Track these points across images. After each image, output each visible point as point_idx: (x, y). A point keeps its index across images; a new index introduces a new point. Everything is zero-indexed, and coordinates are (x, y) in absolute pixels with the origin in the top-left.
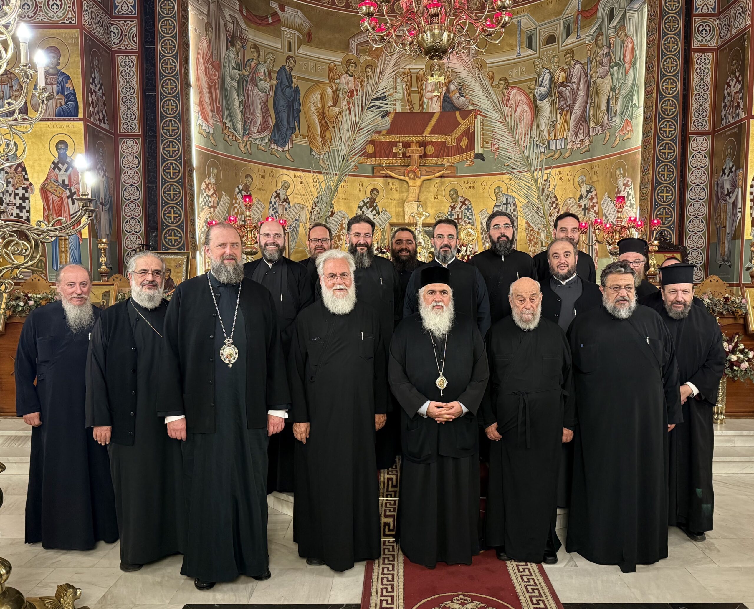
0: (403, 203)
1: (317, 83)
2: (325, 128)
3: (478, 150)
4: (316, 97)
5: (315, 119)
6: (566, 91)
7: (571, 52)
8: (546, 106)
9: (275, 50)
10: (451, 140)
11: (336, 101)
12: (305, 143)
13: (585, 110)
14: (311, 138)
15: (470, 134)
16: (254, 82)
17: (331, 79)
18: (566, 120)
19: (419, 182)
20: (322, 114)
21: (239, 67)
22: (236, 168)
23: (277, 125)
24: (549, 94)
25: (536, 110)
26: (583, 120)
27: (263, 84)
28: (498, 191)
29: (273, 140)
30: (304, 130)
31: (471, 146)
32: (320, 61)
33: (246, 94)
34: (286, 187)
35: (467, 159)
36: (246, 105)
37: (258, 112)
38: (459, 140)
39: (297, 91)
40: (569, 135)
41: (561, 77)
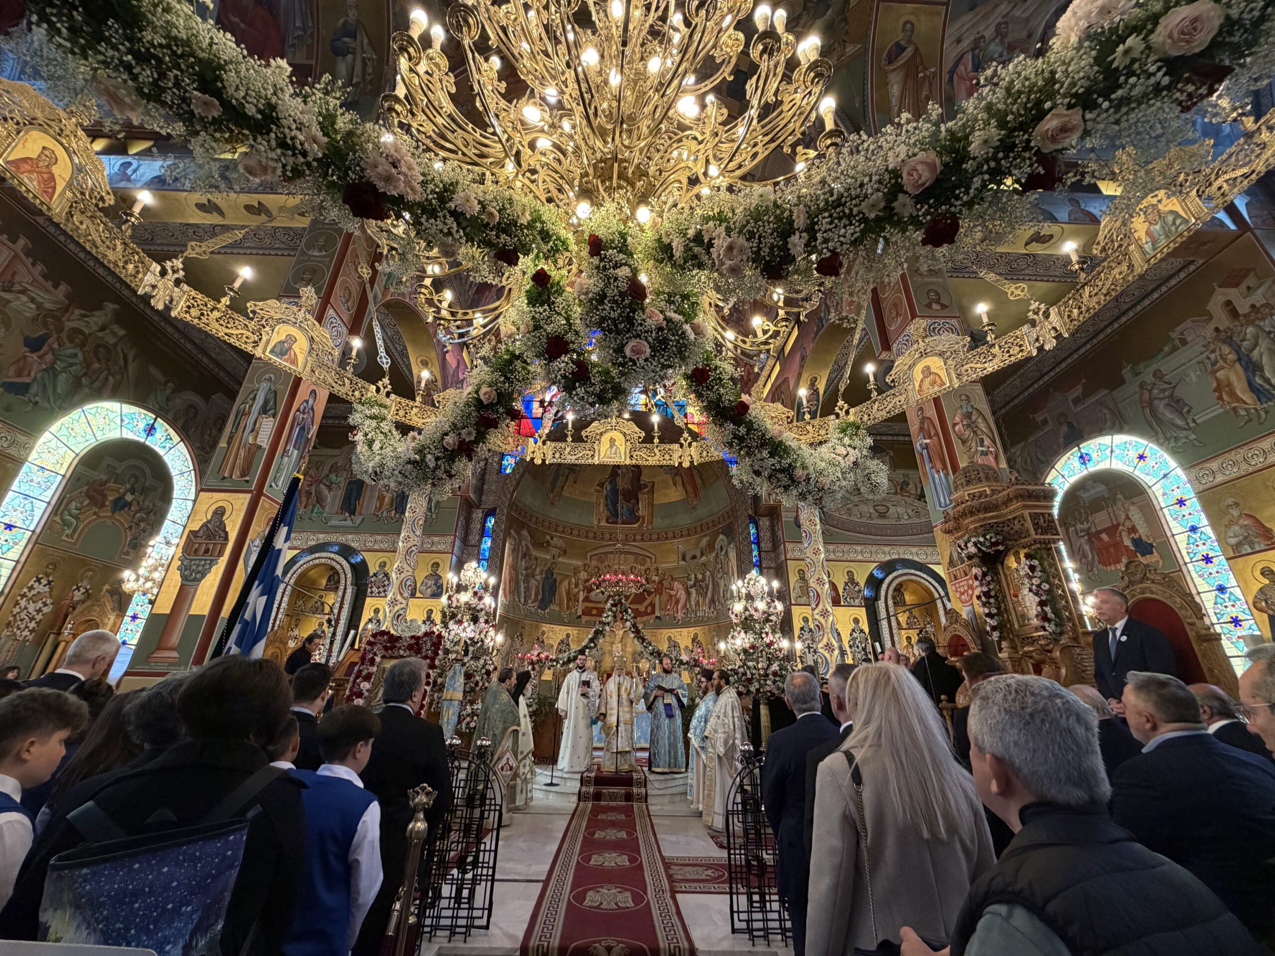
0: (612, 643)
1: (567, 576)
2: (569, 600)
3: (657, 614)
4: (566, 583)
5: (564, 595)
6: (703, 584)
7: (704, 564)
8: (693, 591)
9: (545, 559)
10: (642, 608)
11: (577, 585)
12: (557, 608)
13: (713, 596)
14: (560, 605)
15: (652, 605)
16: (533, 576)
17: (575, 574)
18: (704, 600)
19: (621, 632)
20: (568, 593)
21: (526, 569)
22: (518, 623)
23: (542, 600)
24: (694, 585)
25: (688, 594)
26: (713, 601)
27: (538, 577)
28: (669, 639)
29: (539, 607)
30: (557, 602)
31: (653, 612)
32: (570, 565)
33: (528, 583)
34: (543, 633)
35: (651, 619)
36: (527, 589)
37: (533, 592)
38: (646, 608)
39: (555, 580)
40: (706, 608)
41: (700, 577)
